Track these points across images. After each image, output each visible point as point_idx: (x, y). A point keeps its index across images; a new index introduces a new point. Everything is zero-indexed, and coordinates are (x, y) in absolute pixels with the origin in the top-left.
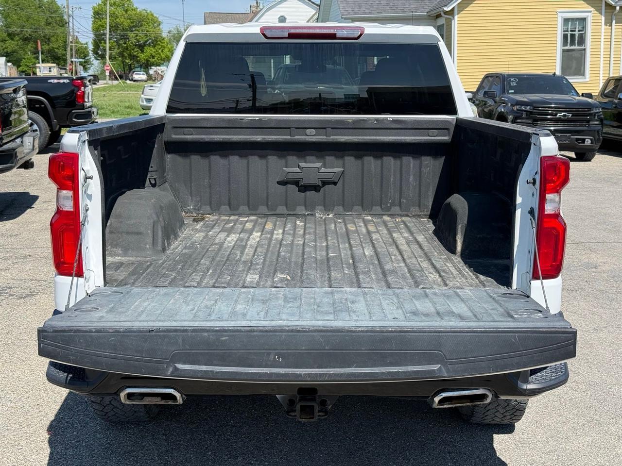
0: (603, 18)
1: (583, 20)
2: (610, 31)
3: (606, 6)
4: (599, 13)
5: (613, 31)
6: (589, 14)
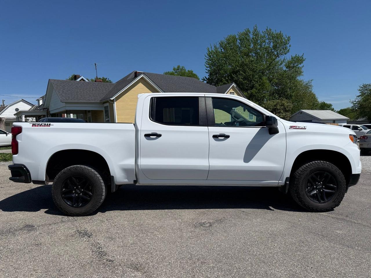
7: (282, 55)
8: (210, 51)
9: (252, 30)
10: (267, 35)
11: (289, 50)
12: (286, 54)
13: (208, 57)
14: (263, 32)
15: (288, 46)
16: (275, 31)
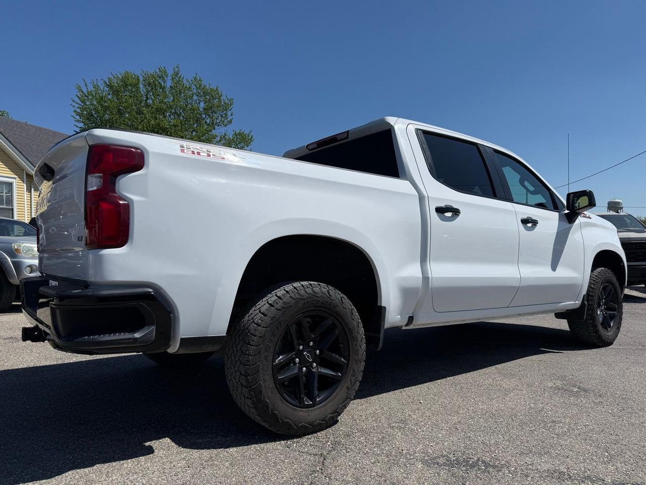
0: (25, 185)
1: (11, 184)
2: (29, 196)
3: (26, 175)
4: (22, 181)
5: (33, 196)
6: (14, 180)
7: (220, 127)
8: (86, 92)
9: (170, 72)
10: (194, 87)
11: (231, 120)
12: (226, 125)
13: (81, 103)
14: (188, 81)
15: (229, 113)
16: (209, 83)
